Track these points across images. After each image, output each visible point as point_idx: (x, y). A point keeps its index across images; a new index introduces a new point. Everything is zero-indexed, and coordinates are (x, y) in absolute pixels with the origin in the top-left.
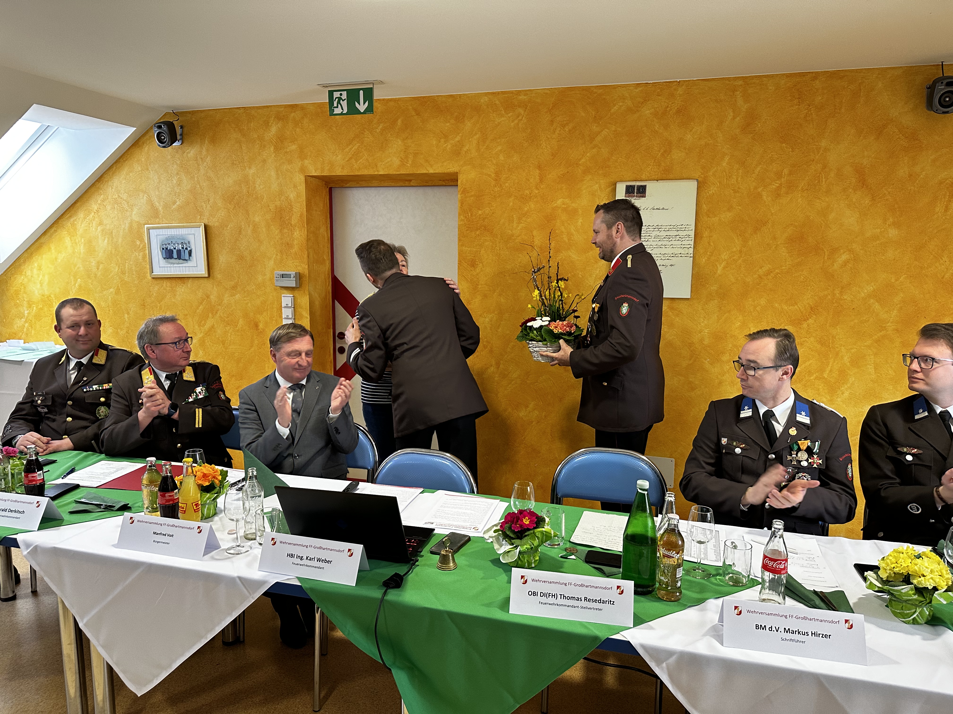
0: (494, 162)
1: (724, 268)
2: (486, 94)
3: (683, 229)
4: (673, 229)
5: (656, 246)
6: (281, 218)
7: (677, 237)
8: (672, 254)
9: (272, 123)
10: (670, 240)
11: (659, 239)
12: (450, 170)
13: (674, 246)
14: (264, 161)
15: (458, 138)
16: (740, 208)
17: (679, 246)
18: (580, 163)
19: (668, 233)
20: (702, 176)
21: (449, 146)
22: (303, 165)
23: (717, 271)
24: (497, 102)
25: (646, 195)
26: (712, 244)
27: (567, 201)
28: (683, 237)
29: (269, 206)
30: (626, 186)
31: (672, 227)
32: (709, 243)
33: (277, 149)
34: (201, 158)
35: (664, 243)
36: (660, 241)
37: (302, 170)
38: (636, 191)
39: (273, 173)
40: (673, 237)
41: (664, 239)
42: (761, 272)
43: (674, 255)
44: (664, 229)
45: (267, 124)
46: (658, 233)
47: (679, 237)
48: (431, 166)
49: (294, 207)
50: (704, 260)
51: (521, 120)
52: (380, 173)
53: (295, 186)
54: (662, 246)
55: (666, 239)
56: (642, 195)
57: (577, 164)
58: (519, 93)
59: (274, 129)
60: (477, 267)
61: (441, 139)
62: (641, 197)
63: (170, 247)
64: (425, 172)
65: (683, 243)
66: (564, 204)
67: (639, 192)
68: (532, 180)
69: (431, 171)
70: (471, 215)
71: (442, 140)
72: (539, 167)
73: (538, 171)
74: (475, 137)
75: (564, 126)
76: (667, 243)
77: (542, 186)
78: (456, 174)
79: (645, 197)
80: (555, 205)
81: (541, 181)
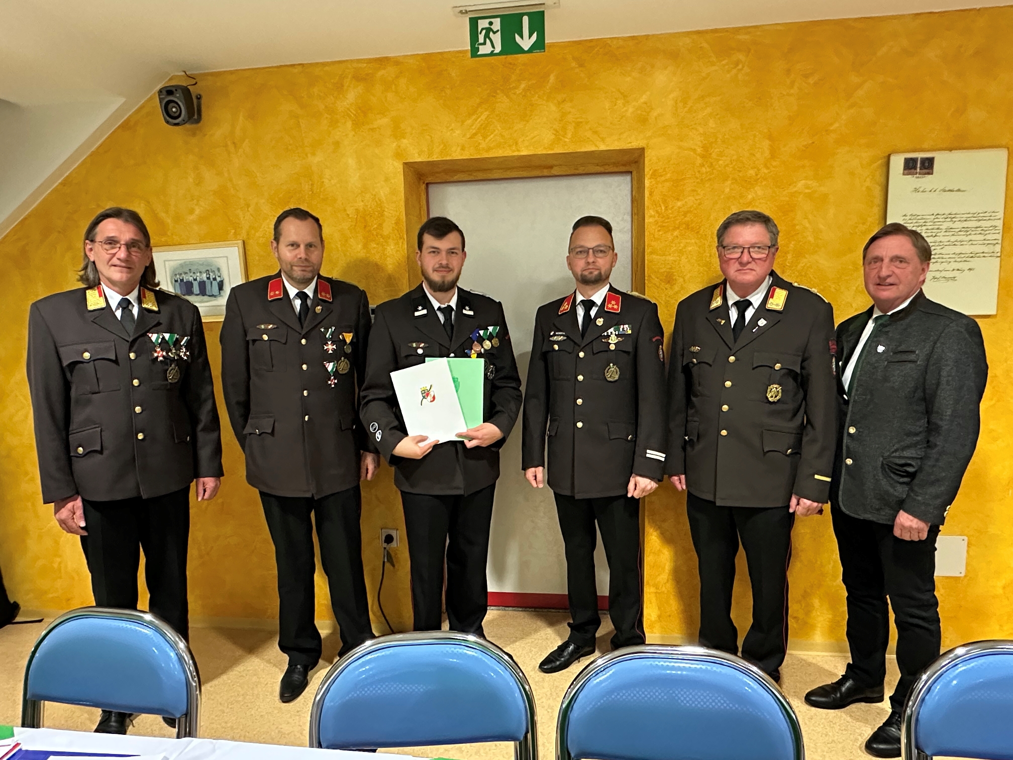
0: (701, 130)
2: (688, 34)
3: (988, 218)
4: (973, 219)
5: (948, 243)
6: (365, 227)
7: (978, 229)
8: (971, 253)
9: (349, 86)
10: (968, 233)
11: (953, 233)
12: (632, 144)
13: (974, 243)
14: (337, 144)
15: (644, 98)
17: (981, 242)
18: (832, 129)
19: (965, 224)
21: (631, 110)
22: (399, 147)
24: (705, 45)
25: (934, 171)
27: (813, 184)
28: (987, 229)
29: (345, 210)
30: (906, 159)
31: (971, 215)
33: (357, 125)
34: (234, 143)
35: (960, 238)
36: (953, 235)
37: (398, 155)
38: (919, 165)
39: (351, 162)
40: (973, 229)
41: (960, 233)
43: (973, 255)
44: (959, 219)
45: (339, 88)
46: (951, 225)
47: (981, 229)
48: (603, 140)
49: (386, 210)
51: (741, 69)
52: (522, 154)
53: (387, 180)
54: (956, 243)
55: (962, 233)
56: (928, 171)
57: (826, 131)
58: (737, 30)
59: (352, 95)
60: (675, 284)
61: (616, 99)
62: (925, 174)
63: (187, 278)
64: (593, 148)
65: (988, 237)
66: (808, 188)
67: (923, 167)
68: (758, 155)
69: (603, 147)
70: (666, 209)
71: (620, 102)
72: (770, 137)
73: (766, 144)
74: (671, 96)
75: (806, 76)
76: (964, 238)
77: (774, 164)
78: (642, 150)
79: (932, 174)
80: (795, 189)
81: (773, 156)
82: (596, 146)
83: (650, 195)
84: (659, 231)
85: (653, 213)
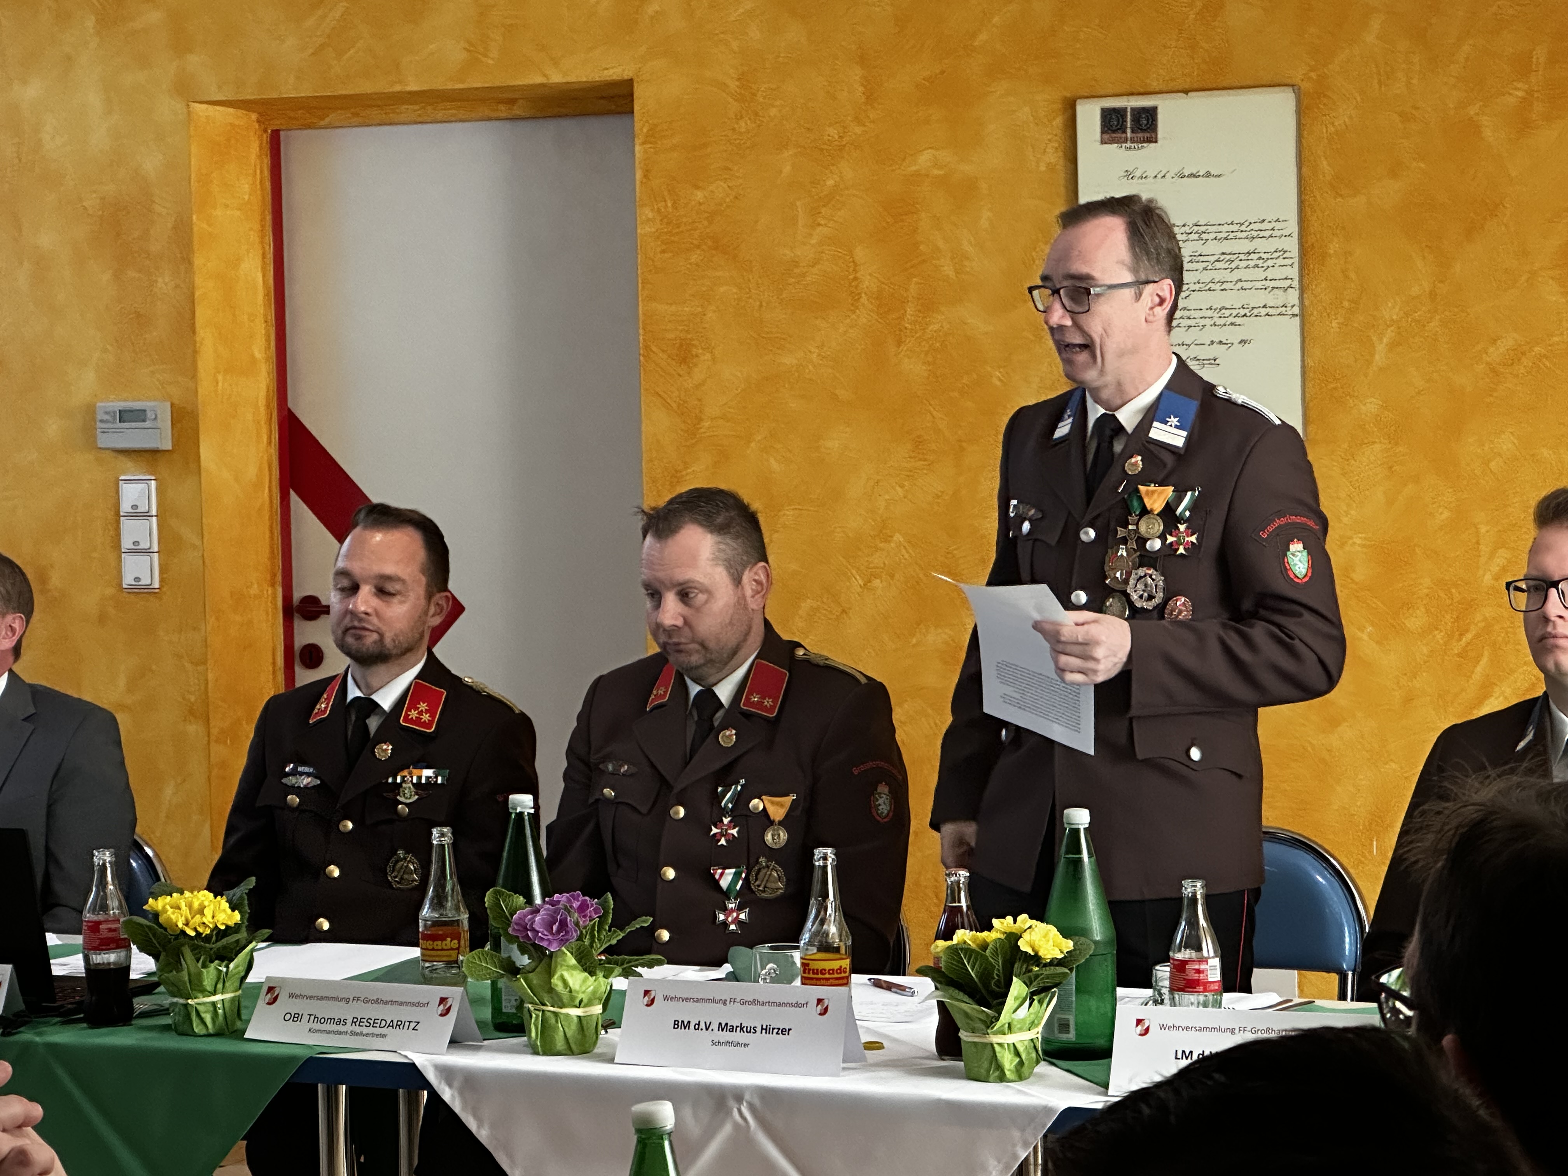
0: (735, 45)
1: (1392, 346)
3: (1267, 234)
4: (1240, 235)
5: (1197, 287)
6: (118, 235)
7: (1252, 256)
8: (1243, 308)
10: (1233, 265)
11: (1205, 265)
12: (611, 71)
13: (1246, 285)
14: (68, 61)
16: (1422, 165)
17: (1259, 285)
18: (976, 44)
19: (1227, 247)
20: (1313, 75)
22: (184, 71)
23: (1372, 355)
25: (1160, 136)
26: (1353, 275)
27: (946, 156)
28: (1268, 256)
29: (81, 200)
30: (1104, 111)
31: (1235, 228)
32: (1344, 271)
33: (104, 23)
35: (1218, 276)
36: (1205, 269)
37: (182, 85)
38: (1129, 125)
39: (94, 98)
40: (1242, 257)
41: (1218, 265)
42: (1496, 353)
43: (1246, 311)
44: (1213, 236)
46: (1199, 247)
47: (1257, 256)
48: (555, 62)
49: (157, 200)
50: (1334, 324)
52: (408, 89)
53: (161, 137)
54: (1212, 286)
55: (1222, 265)
56: (1147, 135)
57: (966, 47)
60: (696, 365)
62: (1144, 142)
64: (539, 80)
65: (1270, 274)
66: (937, 166)
67: (1137, 127)
68: (842, 97)
69: (556, 78)
70: (674, 206)
72: (862, 60)
76: (1227, 275)
77: (872, 115)
78: (630, 82)
79: (1156, 142)
80: (914, 168)
81: (870, 98)
82: (545, 76)
83: (645, 176)
84: (663, 252)
85: (650, 215)
